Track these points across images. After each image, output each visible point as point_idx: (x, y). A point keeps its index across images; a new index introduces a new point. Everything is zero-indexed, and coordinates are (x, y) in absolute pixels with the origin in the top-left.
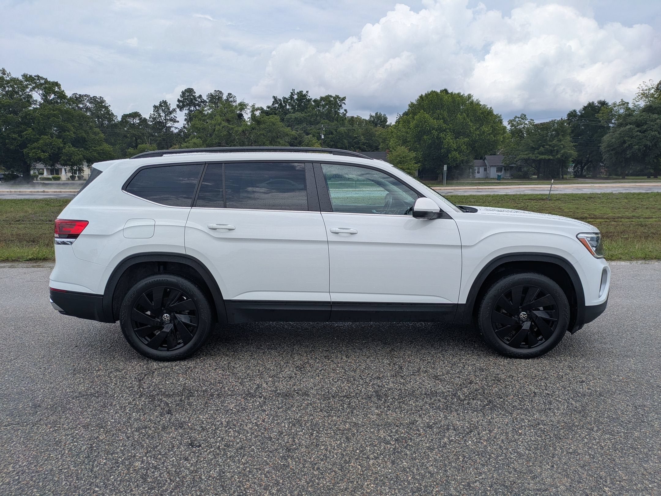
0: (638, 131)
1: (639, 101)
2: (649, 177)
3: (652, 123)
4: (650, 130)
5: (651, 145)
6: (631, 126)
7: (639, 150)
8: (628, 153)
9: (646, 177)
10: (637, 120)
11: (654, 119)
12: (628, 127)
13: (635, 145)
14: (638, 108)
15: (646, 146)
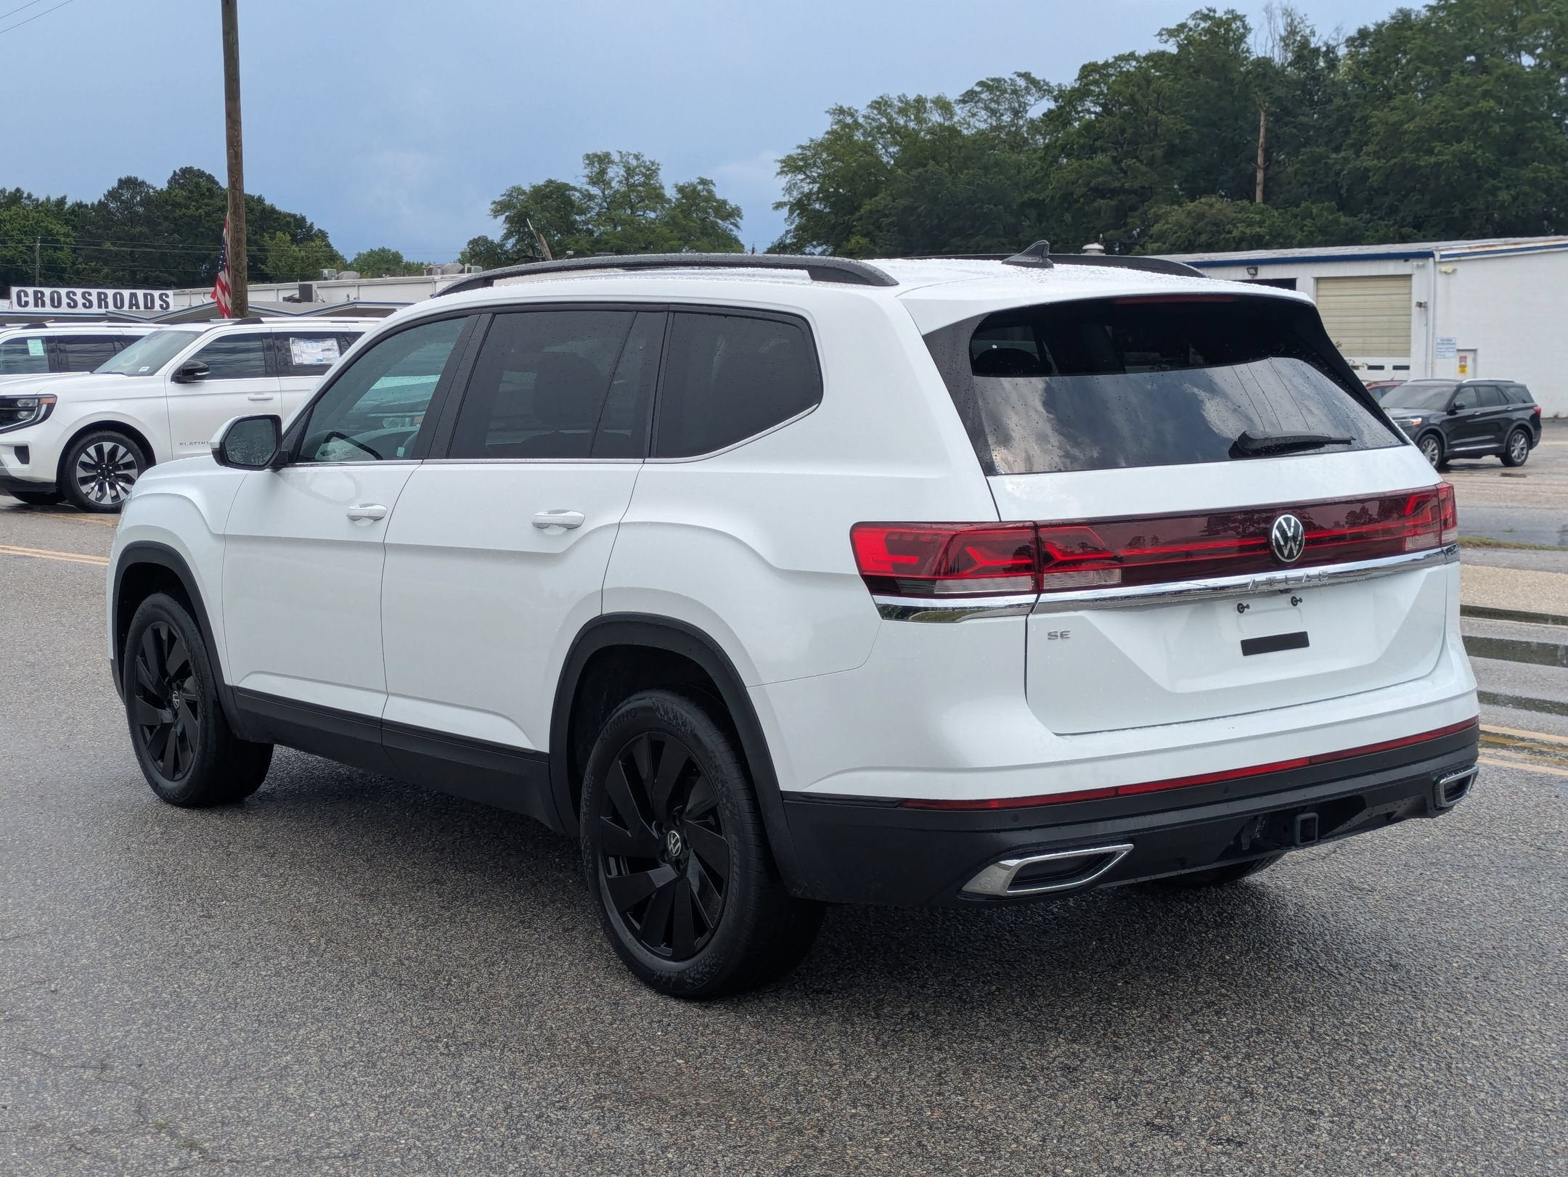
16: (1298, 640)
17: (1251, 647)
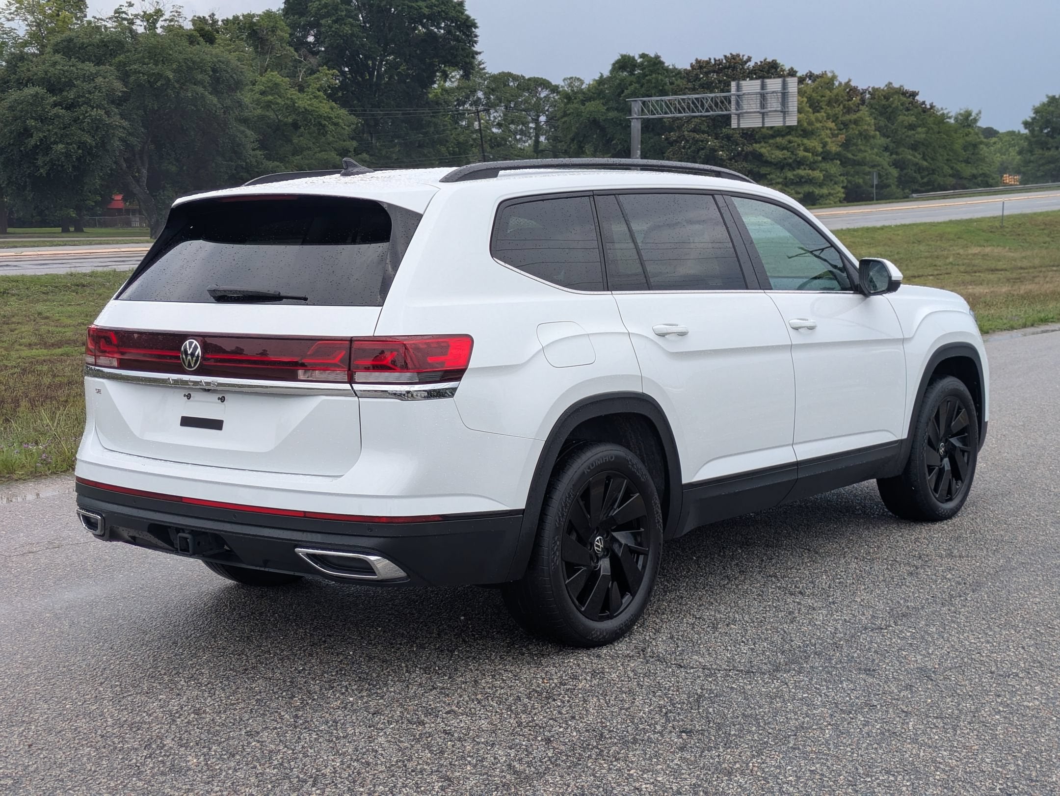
0: (55, 105)
1: (13, 19)
2: (65, 230)
3: (86, 86)
4: (84, 103)
5: (94, 143)
6: (37, 89)
7: (68, 155)
8: (40, 163)
9: (60, 229)
10: (46, 72)
11: (88, 73)
12: (30, 91)
13: (55, 143)
14: (14, 38)
15: (82, 145)
16: (216, 425)
17: (187, 422)
